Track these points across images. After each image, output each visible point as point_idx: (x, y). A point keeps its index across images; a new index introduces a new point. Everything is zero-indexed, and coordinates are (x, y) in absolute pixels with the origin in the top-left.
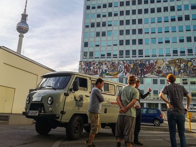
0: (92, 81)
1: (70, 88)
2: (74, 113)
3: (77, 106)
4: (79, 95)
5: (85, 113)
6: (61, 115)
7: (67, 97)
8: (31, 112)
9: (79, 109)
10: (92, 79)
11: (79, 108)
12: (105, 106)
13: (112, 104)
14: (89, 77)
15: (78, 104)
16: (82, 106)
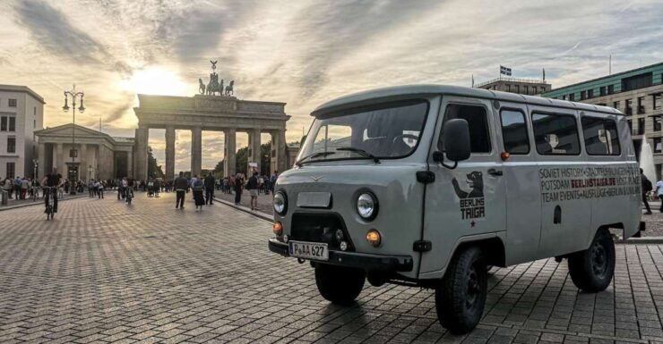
0: (504, 113)
1: (432, 151)
2: (457, 244)
3: (467, 213)
4: (469, 173)
5: (493, 235)
6: (415, 256)
7: (428, 186)
8: (300, 247)
9: (473, 224)
10: (502, 104)
11: (475, 220)
12: (555, 197)
13: (575, 189)
14: (490, 99)
15: (471, 207)
16: (482, 212)
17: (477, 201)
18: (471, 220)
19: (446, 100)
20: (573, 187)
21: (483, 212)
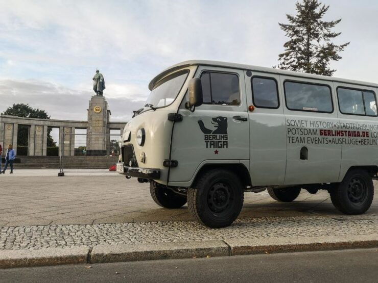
3: (211, 145)
5: (237, 162)
7: (176, 124)
10: (254, 74)
11: (218, 149)
12: (302, 141)
13: (323, 136)
14: (244, 70)
15: (214, 140)
16: (225, 144)
17: (221, 137)
18: (215, 149)
19: (202, 68)
20: (321, 135)
21: (227, 145)
